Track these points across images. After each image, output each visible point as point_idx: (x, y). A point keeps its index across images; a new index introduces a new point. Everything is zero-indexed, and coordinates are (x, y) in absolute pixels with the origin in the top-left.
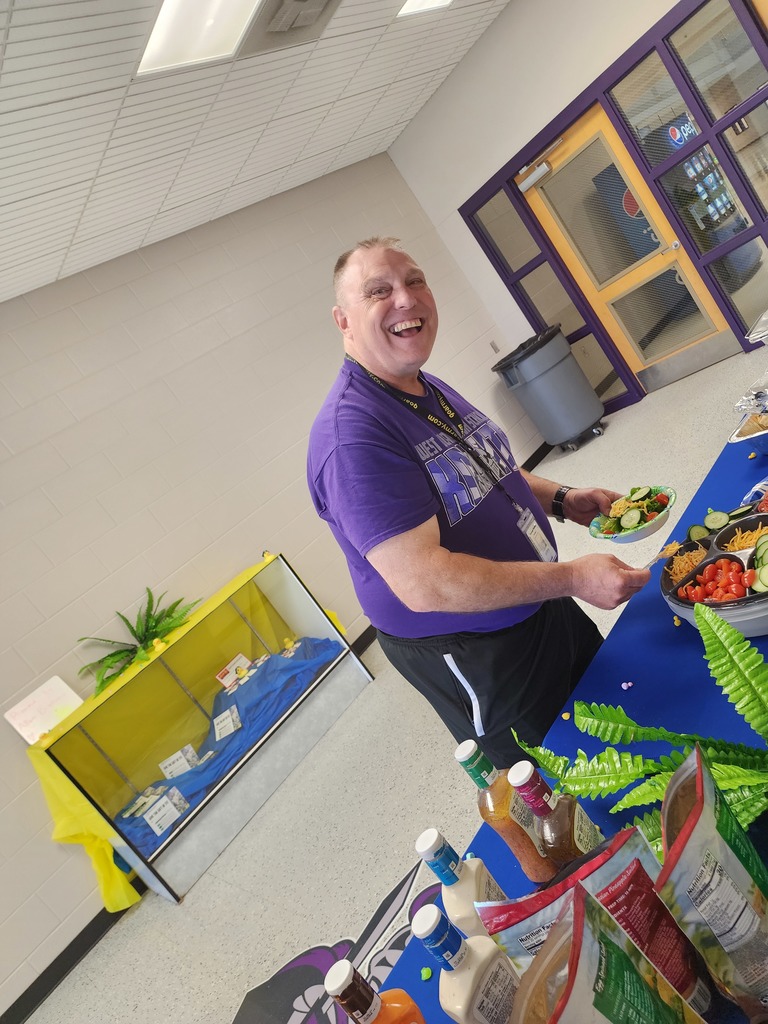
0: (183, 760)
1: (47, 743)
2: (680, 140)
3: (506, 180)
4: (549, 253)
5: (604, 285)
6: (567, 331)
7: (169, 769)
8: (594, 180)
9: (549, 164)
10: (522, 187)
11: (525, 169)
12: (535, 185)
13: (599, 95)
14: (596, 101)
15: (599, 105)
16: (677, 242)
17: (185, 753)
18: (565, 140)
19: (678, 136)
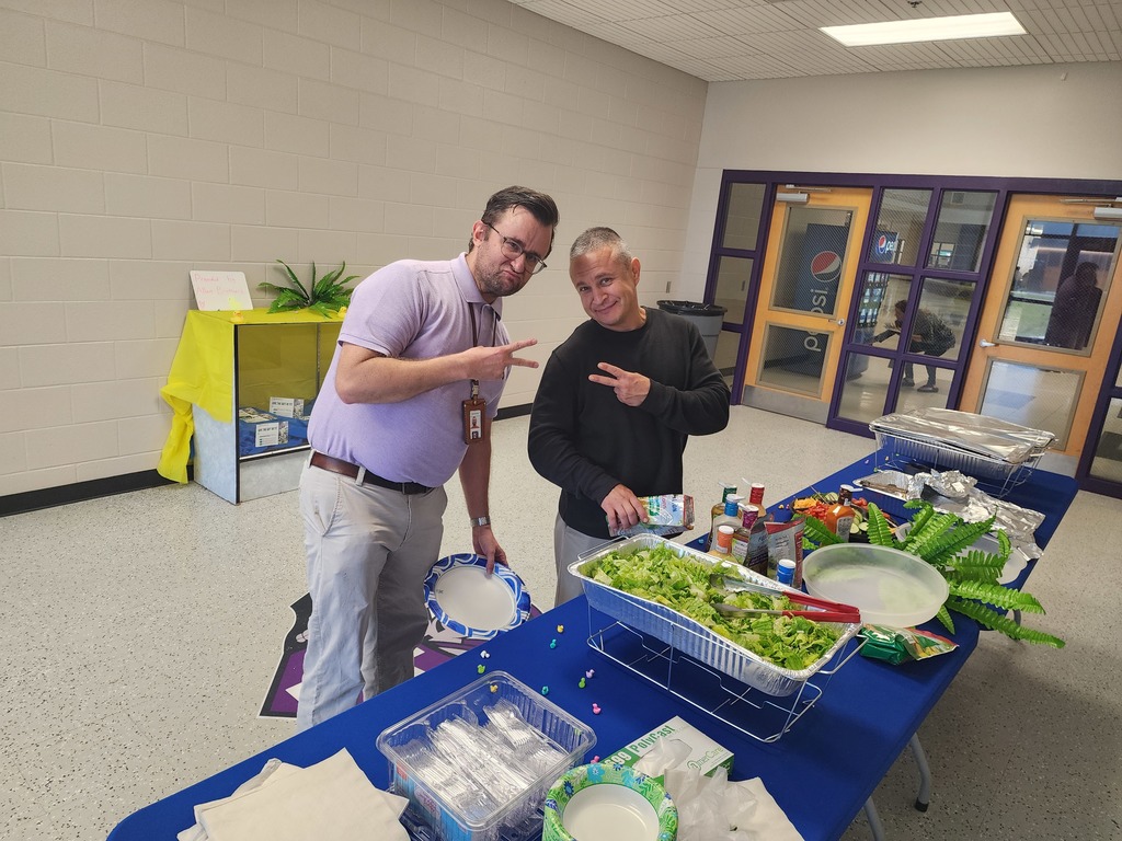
0: (291, 408)
1: (238, 320)
2: (882, 250)
3: (773, 181)
4: (758, 255)
5: (776, 308)
6: (728, 318)
7: (276, 406)
8: (809, 225)
9: (809, 198)
10: (780, 196)
11: (792, 186)
12: (788, 203)
13: (877, 185)
14: (872, 187)
15: (871, 191)
16: (844, 320)
17: (296, 404)
18: (832, 192)
19: (883, 246)
